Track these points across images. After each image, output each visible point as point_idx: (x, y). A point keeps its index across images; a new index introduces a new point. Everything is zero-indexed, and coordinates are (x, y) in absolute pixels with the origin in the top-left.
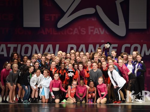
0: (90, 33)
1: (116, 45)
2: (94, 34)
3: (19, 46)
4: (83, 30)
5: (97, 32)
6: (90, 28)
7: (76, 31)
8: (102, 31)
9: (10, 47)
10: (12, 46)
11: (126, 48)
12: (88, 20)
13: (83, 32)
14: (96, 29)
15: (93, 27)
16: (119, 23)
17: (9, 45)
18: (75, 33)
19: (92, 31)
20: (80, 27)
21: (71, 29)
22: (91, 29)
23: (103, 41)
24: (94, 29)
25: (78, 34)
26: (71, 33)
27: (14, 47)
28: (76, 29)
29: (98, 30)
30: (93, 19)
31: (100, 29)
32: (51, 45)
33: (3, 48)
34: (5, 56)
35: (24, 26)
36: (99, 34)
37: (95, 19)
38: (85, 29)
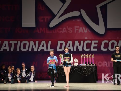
0: (75, 32)
1: (97, 42)
2: (79, 32)
3: (19, 42)
4: (70, 29)
5: (81, 31)
6: (75, 27)
7: (65, 30)
8: (86, 30)
9: (11, 44)
10: (13, 42)
11: (105, 43)
12: (74, 21)
13: (70, 31)
14: (81, 28)
15: (78, 27)
16: (99, 23)
17: (11, 42)
18: (63, 31)
19: (78, 30)
20: (67, 27)
21: (61, 29)
22: (77, 28)
23: (86, 38)
24: (79, 28)
25: (66, 32)
26: (61, 32)
27: (15, 44)
28: (64, 28)
29: (82, 30)
30: (78, 21)
31: (84, 28)
32: (45, 41)
33: (6, 44)
34: (7, 51)
35: (23, 26)
36: (83, 32)
37: (80, 21)
38: (71, 28)
